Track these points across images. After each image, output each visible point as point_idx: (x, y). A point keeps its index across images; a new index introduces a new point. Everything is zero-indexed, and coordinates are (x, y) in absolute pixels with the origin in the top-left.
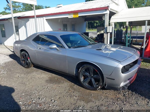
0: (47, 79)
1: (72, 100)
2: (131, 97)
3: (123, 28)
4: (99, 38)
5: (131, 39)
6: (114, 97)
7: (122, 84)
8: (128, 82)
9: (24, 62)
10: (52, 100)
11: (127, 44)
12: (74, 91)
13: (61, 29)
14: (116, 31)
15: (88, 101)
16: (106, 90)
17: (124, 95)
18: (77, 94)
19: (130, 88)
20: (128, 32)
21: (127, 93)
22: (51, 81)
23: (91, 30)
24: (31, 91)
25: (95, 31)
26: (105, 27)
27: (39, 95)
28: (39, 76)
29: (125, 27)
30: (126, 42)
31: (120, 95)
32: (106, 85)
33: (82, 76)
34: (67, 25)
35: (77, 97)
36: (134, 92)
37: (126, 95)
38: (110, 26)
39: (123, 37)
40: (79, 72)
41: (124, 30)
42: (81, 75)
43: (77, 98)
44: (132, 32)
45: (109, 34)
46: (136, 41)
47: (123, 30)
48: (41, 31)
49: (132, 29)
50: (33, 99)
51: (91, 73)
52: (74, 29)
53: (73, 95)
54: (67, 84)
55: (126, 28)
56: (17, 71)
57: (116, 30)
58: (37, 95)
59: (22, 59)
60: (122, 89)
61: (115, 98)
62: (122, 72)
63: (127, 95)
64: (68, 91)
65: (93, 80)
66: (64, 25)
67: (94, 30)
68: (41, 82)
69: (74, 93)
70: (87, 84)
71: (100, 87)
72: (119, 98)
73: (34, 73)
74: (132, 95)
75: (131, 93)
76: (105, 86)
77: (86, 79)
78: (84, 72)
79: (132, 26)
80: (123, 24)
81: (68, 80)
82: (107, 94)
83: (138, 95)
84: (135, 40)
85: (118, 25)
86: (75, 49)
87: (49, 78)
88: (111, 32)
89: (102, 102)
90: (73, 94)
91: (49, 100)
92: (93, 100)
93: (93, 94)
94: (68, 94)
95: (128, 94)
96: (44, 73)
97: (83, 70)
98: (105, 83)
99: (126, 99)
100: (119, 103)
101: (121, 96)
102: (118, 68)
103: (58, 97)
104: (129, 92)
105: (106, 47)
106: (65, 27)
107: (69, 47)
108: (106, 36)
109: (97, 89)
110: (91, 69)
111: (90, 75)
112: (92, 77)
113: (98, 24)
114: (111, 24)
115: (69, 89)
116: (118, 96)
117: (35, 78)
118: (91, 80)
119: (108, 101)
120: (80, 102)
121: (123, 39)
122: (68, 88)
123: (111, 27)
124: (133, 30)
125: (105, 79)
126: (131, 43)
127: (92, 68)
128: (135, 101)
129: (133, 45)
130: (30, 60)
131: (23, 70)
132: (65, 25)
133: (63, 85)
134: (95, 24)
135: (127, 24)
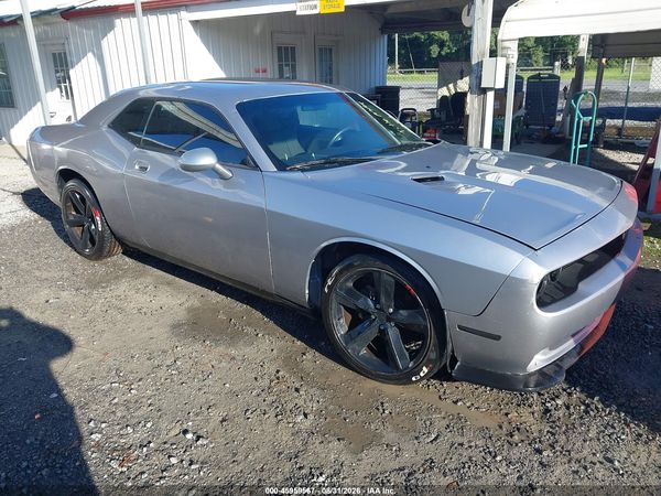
0: (181, 315)
1: (284, 437)
2: (581, 425)
3: (565, 67)
4: (443, 117)
5: (599, 122)
6: (492, 423)
7: (539, 361)
8: (570, 344)
9: (77, 231)
10: (185, 432)
11: (576, 145)
12: (297, 385)
13: (265, 71)
14: (525, 83)
15: (363, 442)
16: (457, 384)
17: (547, 411)
18: (311, 399)
19: (575, 375)
20: (584, 88)
21: (559, 402)
22: (195, 327)
23: (415, 75)
24: (92, 379)
25: (430, 78)
26: (474, 61)
27: (126, 404)
28: (142, 299)
29: (570, 62)
30: (571, 134)
31: (525, 411)
32: (459, 359)
33: (339, 311)
34: (293, 49)
35: (311, 417)
36: (596, 398)
37: (556, 414)
38: (499, 58)
39: (561, 111)
40: (326, 290)
41: (566, 78)
42: (334, 305)
43: (308, 423)
44: (603, 88)
45: (490, 96)
46: (620, 130)
47: (559, 78)
48: (161, 81)
49: (606, 73)
50: (92, 424)
51: (383, 300)
52: (330, 68)
53: (290, 406)
54: (269, 345)
55: (574, 69)
56: (45, 275)
57: (526, 75)
58: (116, 401)
59: (72, 218)
60: (536, 386)
61: (501, 427)
62: (541, 304)
63: (561, 413)
64: (272, 381)
65: (393, 333)
66: (279, 49)
67: (427, 75)
68: (146, 334)
69: (296, 394)
70: (364, 351)
71: (425, 370)
72: (518, 429)
73: (122, 287)
74: (587, 412)
75: (584, 404)
76: (452, 367)
77: (359, 328)
78: (349, 291)
79: (604, 60)
80: (562, 46)
81: (275, 327)
82: (459, 404)
83: (618, 411)
84: (615, 127)
85: (540, 54)
86: (310, 175)
87: (189, 310)
88: (502, 86)
89: (430, 451)
90: (292, 400)
91: (173, 433)
92: (390, 435)
93: (390, 401)
94: (270, 399)
95: (568, 408)
96: (169, 284)
97: (346, 280)
98: (453, 351)
99: (553, 434)
100: (515, 454)
101: (528, 417)
102: (521, 283)
103: (216, 415)
104: (570, 394)
105: (473, 162)
106: (287, 60)
107: (281, 166)
108: (476, 105)
109: (414, 379)
110: (386, 277)
111: (378, 306)
112: (389, 319)
113: (446, 50)
114: (503, 48)
115: (278, 372)
116: (513, 415)
117: (121, 310)
118: (383, 333)
119: (462, 445)
120: (319, 448)
121: (559, 118)
122: (273, 370)
123: (501, 62)
124: (611, 77)
125: (452, 330)
126: (596, 143)
127: (388, 275)
128: (598, 447)
129: (604, 148)
130: (105, 222)
131: (74, 270)
132: (286, 49)
133: (249, 351)
134: (435, 50)
135: (583, 46)
